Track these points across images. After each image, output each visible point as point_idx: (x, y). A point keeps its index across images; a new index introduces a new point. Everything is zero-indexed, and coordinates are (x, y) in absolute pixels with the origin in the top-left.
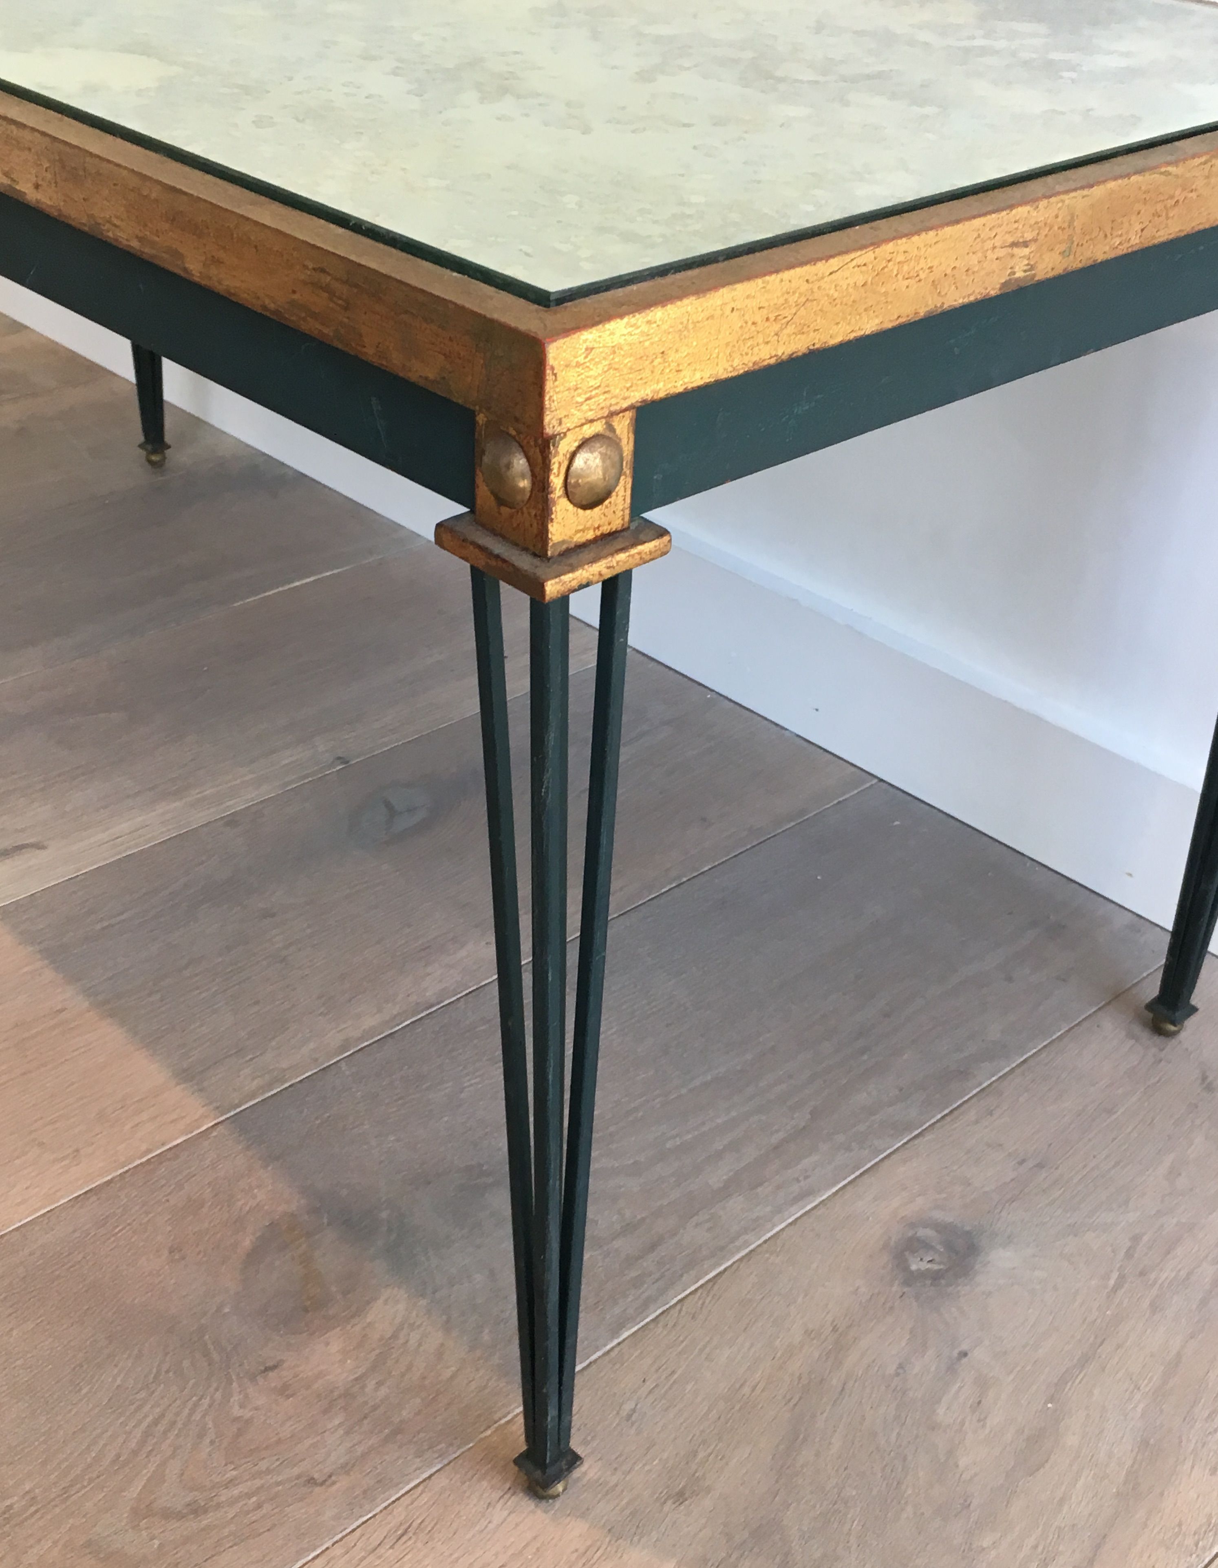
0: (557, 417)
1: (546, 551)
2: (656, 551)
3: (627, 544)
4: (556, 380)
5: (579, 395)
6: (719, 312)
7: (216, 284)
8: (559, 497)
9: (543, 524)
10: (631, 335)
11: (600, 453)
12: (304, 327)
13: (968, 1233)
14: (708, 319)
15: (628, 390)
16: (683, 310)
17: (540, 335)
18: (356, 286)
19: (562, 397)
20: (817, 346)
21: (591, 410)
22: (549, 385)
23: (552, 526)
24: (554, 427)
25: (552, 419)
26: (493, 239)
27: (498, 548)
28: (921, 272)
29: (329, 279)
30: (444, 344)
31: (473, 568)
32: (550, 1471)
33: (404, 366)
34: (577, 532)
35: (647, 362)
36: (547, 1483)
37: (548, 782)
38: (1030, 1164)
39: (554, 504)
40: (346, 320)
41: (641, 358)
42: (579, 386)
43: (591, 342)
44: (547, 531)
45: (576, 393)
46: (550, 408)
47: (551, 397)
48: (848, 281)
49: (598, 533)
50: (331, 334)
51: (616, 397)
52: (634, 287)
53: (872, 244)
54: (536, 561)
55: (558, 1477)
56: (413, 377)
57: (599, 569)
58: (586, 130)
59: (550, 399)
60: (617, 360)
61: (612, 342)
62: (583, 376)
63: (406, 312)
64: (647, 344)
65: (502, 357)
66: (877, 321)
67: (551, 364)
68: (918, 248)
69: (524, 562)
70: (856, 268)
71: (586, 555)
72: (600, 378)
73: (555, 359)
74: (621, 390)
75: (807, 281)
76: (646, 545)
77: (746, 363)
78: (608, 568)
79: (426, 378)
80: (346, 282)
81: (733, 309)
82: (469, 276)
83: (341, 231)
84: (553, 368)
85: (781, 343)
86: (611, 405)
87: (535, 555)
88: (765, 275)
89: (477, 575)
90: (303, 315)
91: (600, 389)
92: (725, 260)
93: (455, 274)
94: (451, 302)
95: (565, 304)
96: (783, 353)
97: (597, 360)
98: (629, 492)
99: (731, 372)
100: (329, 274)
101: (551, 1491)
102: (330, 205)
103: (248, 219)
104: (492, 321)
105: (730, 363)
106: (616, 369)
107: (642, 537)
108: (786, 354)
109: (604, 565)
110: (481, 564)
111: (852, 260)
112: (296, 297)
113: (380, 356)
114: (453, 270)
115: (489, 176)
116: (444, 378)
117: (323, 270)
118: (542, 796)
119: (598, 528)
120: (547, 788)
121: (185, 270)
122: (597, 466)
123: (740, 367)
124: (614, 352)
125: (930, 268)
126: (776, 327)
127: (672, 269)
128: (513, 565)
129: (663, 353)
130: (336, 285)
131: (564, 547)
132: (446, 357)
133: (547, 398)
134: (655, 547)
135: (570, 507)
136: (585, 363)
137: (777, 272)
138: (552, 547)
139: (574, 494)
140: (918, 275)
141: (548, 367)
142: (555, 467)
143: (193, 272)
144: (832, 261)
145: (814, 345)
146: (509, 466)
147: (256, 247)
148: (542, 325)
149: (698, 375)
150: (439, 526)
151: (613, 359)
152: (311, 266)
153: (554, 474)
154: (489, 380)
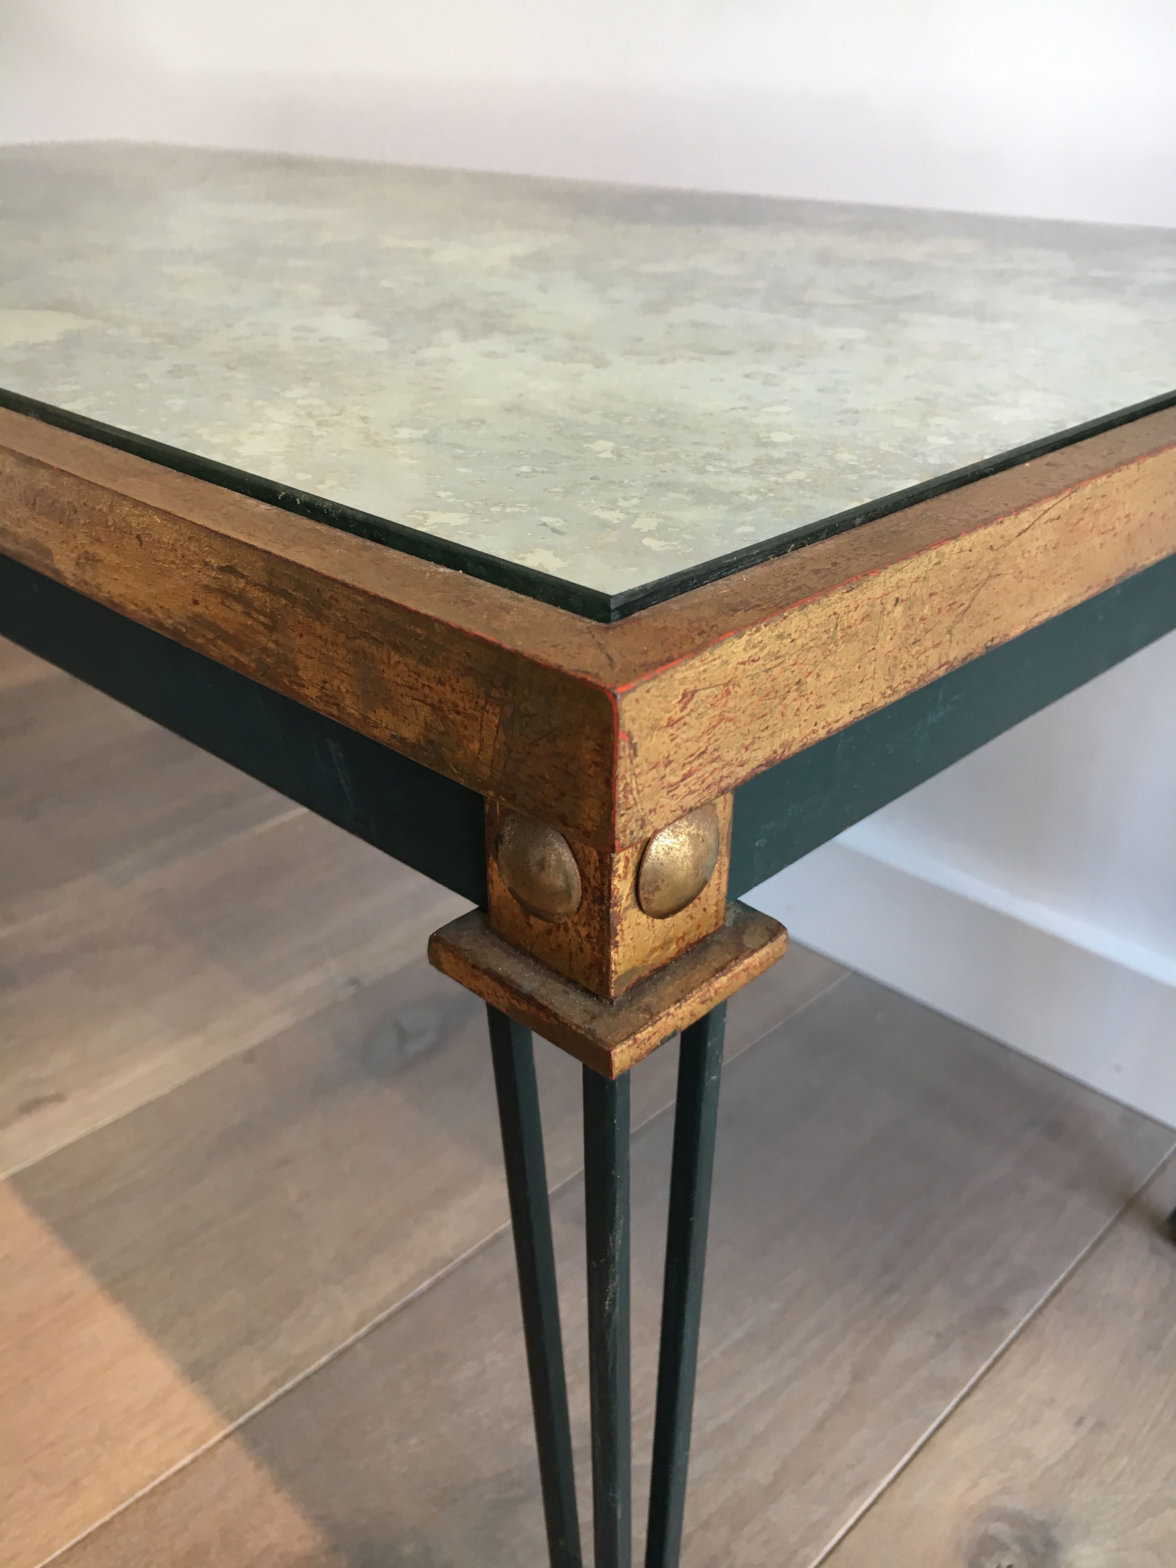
0: (637, 816)
1: (608, 988)
2: (767, 960)
3: (728, 957)
4: (635, 755)
5: (673, 772)
6: (878, 608)
7: (95, 590)
8: (626, 909)
9: (601, 950)
10: (754, 661)
11: (689, 835)
12: (214, 653)
13: (1042, 1523)
14: (863, 620)
15: (747, 749)
16: (830, 611)
17: (605, 679)
18: (284, 594)
19: (646, 781)
20: (996, 642)
21: (691, 792)
22: (623, 766)
23: (617, 952)
24: (632, 833)
25: (630, 821)
26: (498, 509)
27: (530, 979)
28: (1117, 524)
29: (242, 583)
30: (429, 687)
31: (490, 1010)
33: (365, 718)
34: (653, 950)
35: (777, 701)
37: (614, 1294)
38: (1089, 1423)
39: (620, 920)
40: (272, 645)
41: (768, 695)
42: (671, 758)
43: (692, 682)
44: (609, 961)
45: (668, 769)
46: (625, 803)
47: (627, 784)
48: (1037, 544)
49: (683, 944)
50: (253, 665)
51: (729, 764)
52: (744, 576)
53: (1067, 487)
54: (590, 1004)
56: (382, 735)
57: (690, 1009)
58: (600, 363)
59: (624, 789)
60: (731, 704)
61: (725, 678)
62: (678, 740)
63: (364, 635)
64: (776, 671)
65: (534, 715)
66: (1065, 596)
67: (626, 729)
68: (1117, 489)
69: (572, 1007)
70: (1049, 523)
71: (668, 985)
72: (706, 737)
73: (633, 720)
74: (738, 752)
75: (991, 548)
76: (756, 955)
77: (909, 679)
78: (703, 1003)
79: (402, 740)
80: (264, 589)
81: (897, 599)
82: (466, 572)
83: (264, 507)
84: (630, 736)
85: (954, 643)
86: (722, 778)
87: (587, 991)
88: (940, 543)
89: (497, 1023)
90: (211, 636)
91: (705, 756)
92: (863, 523)
93: (442, 569)
94: (437, 620)
95: (636, 614)
96: (956, 658)
97: (701, 710)
98: (725, 877)
99: (889, 696)
100: (243, 577)
102: (250, 471)
103: (125, 497)
104: (514, 655)
105: (888, 684)
106: (730, 720)
107: (748, 941)
108: (960, 658)
109: (698, 1000)
110: (503, 1004)
111: (1046, 512)
112: (197, 609)
113: (327, 702)
114: (439, 562)
115: (483, 422)
116: (432, 742)
117: (230, 570)
118: (605, 1310)
119: (683, 938)
120: (613, 1301)
121: (57, 572)
122: (686, 857)
123: (901, 687)
124: (728, 693)
125: (1127, 516)
126: (947, 621)
127: (790, 543)
128: (556, 1016)
129: (798, 683)
130: (254, 593)
131: (635, 977)
132: (433, 709)
133: (621, 786)
134: (768, 954)
135: (644, 918)
136: (682, 718)
137: (955, 537)
138: (615, 982)
139: (648, 900)
140: (1114, 529)
141: (621, 736)
142: (620, 867)
143: (66, 574)
144: (1023, 515)
145: (992, 640)
146: (543, 864)
147: (138, 537)
148: (604, 659)
149: (847, 707)
150: (435, 940)
151: (725, 705)
152: (214, 562)
153: (619, 876)
154: (510, 751)
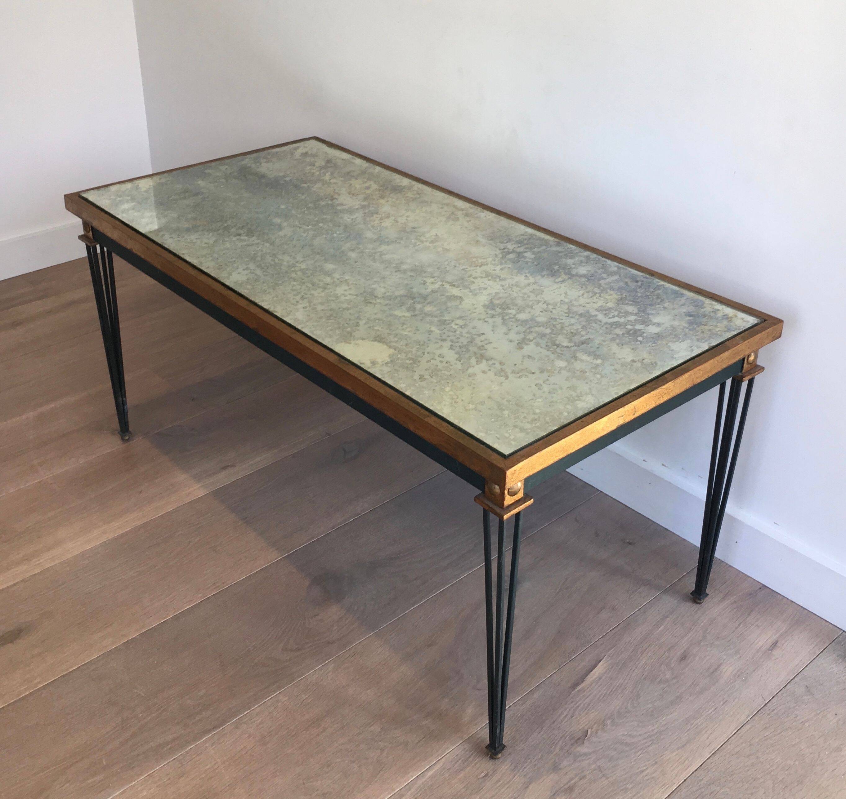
1: (503, 507)
3: (523, 503)
8: (507, 494)
9: (502, 500)
17: (505, 469)
23: (505, 501)
27: (491, 505)
29: (450, 442)
31: (483, 509)
32: (498, 750)
33: (470, 466)
34: (511, 502)
36: (496, 754)
39: (505, 496)
44: (503, 502)
49: (515, 502)
55: (499, 752)
69: (498, 510)
71: (513, 507)
79: (475, 470)
80: (454, 444)
82: (485, 446)
87: (501, 509)
89: (484, 510)
95: (509, 458)
101: (497, 757)
107: (526, 500)
110: (487, 508)
113: (463, 462)
117: (448, 440)
119: (515, 500)
127: (533, 443)
128: (495, 510)
130: (452, 444)
131: (508, 506)
135: (509, 496)
138: (505, 506)
139: (510, 492)
146: (495, 488)
150: (476, 496)
153: (506, 489)
